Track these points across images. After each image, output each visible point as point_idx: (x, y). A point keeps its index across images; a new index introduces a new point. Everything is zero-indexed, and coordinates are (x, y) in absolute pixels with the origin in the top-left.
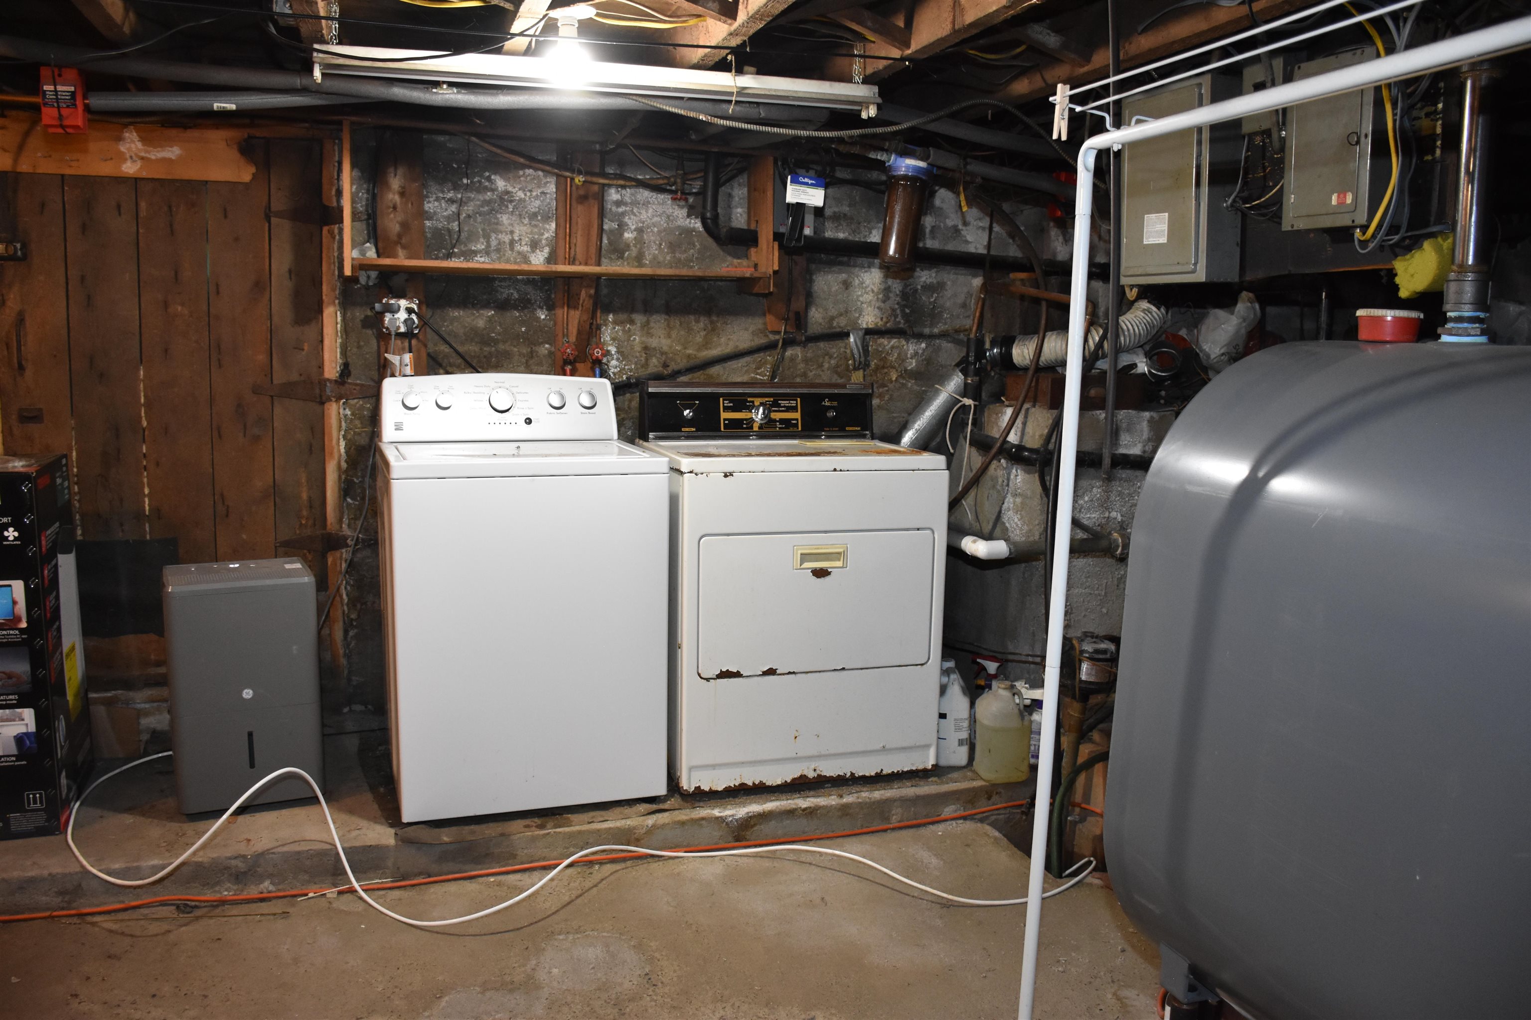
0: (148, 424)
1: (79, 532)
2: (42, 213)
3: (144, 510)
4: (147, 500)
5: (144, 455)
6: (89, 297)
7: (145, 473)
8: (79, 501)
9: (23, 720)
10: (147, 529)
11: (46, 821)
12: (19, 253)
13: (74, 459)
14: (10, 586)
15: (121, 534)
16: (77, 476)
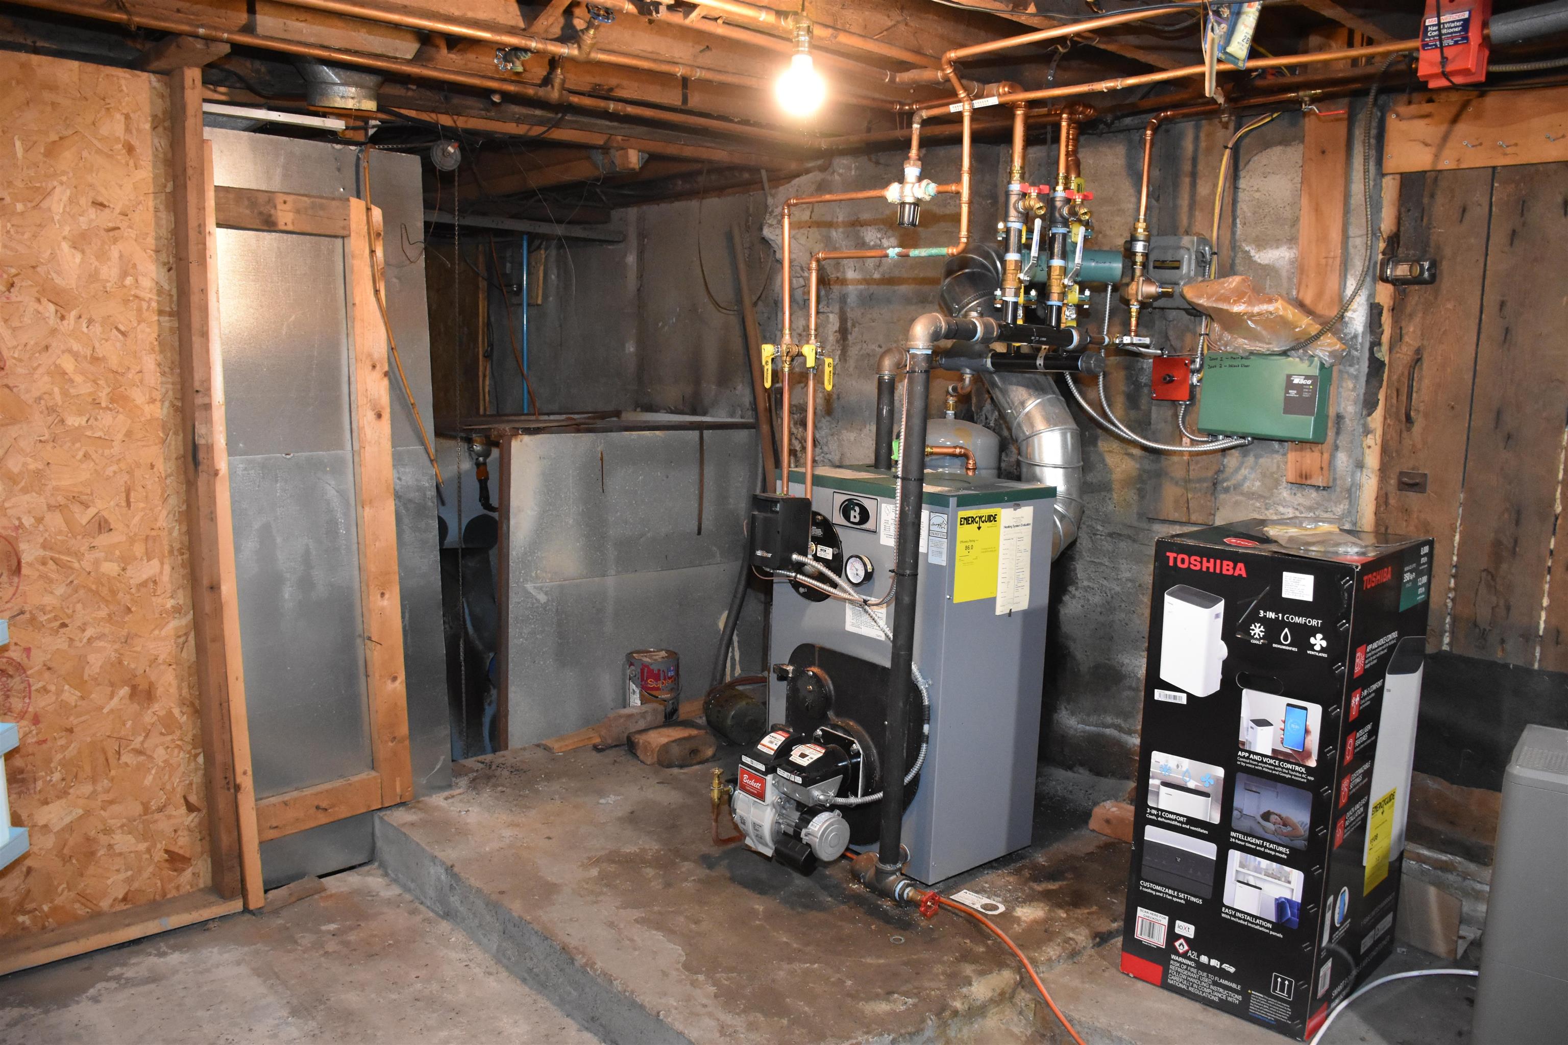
0: (1563, 509)
1: (1446, 640)
2: (1461, 221)
3: (1538, 630)
4: (1543, 615)
5: (1551, 552)
6: (1507, 330)
7: (1548, 578)
8: (1453, 600)
9: (1289, 882)
10: (1538, 655)
11: (1289, 1019)
12: (1426, 274)
13: (1456, 545)
14: (1305, 709)
15: (1500, 654)
16: (1455, 566)
